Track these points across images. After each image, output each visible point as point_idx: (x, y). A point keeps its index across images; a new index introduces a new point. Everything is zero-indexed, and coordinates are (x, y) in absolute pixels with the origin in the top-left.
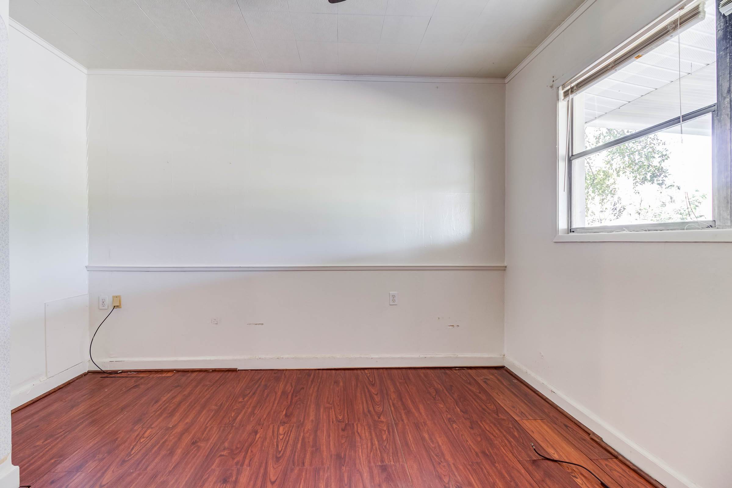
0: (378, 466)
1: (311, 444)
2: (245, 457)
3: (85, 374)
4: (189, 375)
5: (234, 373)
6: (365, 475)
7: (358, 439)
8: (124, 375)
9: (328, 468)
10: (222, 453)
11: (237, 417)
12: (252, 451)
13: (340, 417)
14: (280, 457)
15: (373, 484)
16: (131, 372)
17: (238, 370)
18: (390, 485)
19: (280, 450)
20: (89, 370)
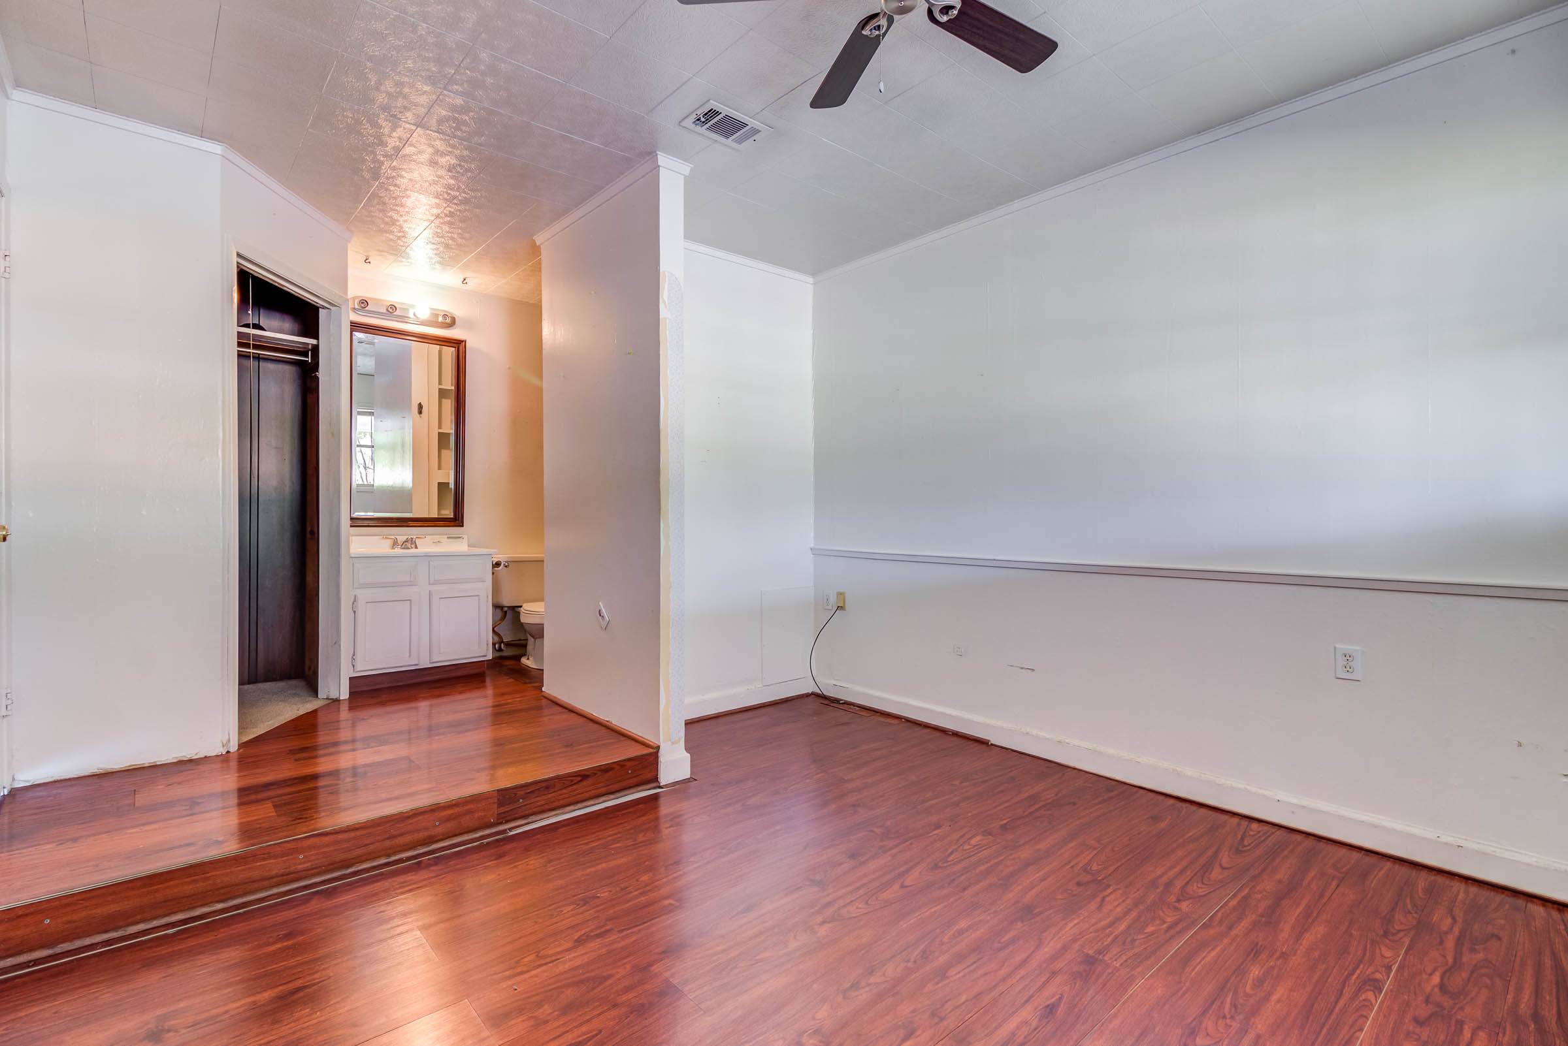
0: (1083, 952)
1: (1003, 874)
2: (896, 846)
3: (808, 695)
4: (917, 729)
5: (983, 747)
6: (1046, 950)
7: (1093, 906)
8: (845, 707)
9: (995, 912)
10: (875, 830)
11: (930, 800)
12: (911, 844)
13: (1095, 867)
14: (940, 867)
15: (1045, 965)
16: (854, 706)
17: (992, 744)
18: (1075, 983)
19: (949, 860)
20: (814, 691)
